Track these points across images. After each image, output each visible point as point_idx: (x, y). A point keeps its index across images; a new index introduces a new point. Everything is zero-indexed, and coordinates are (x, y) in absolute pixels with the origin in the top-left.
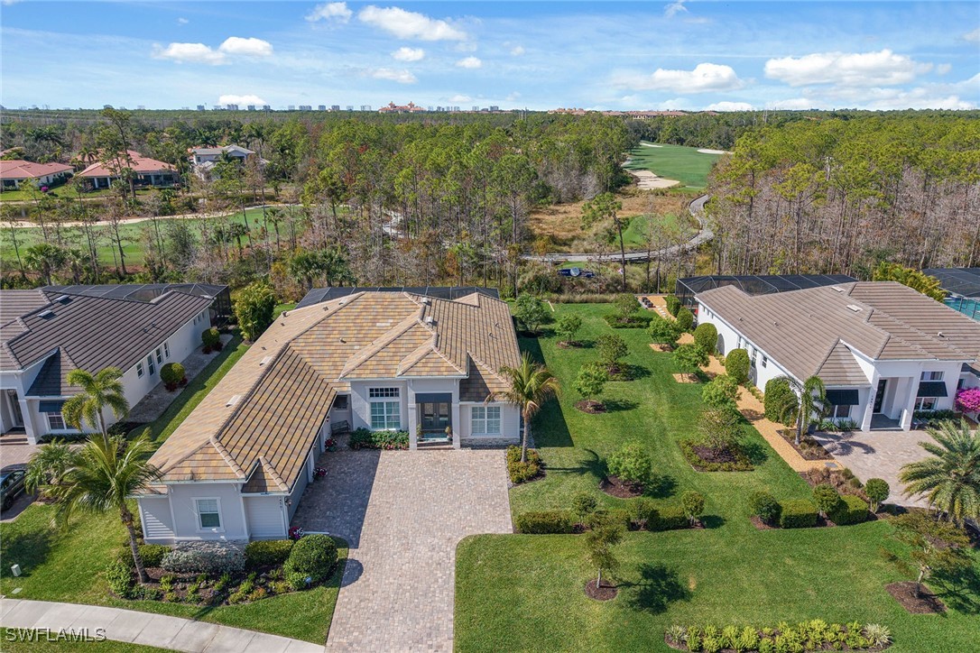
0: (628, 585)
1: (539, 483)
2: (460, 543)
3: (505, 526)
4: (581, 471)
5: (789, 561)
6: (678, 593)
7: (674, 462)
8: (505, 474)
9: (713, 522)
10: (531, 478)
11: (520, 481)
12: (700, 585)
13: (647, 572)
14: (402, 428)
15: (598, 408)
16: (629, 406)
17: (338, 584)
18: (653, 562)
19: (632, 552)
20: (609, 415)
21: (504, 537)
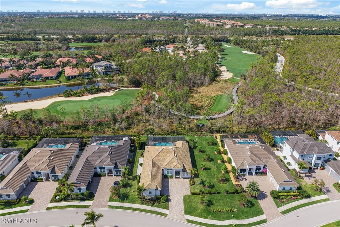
0: (206, 203)
1: (194, 185)
2: (183, 196)
3: (189, 194)
4: (201, 183)
5: (228, 199)
6: (212, 204)
7: (215, 182)
8: (189, 184)
9: (219, 193)
10: (193, 185)
11: (191, 185)
12: (215, 203)
13: (209, 201)
14: (172, 174)
15: (204, 169)
16: (209, 169)
17: (168, 202)
18: (209, 199)
19: (207, 198)
20: (206, 171)
21: (189, 195)
